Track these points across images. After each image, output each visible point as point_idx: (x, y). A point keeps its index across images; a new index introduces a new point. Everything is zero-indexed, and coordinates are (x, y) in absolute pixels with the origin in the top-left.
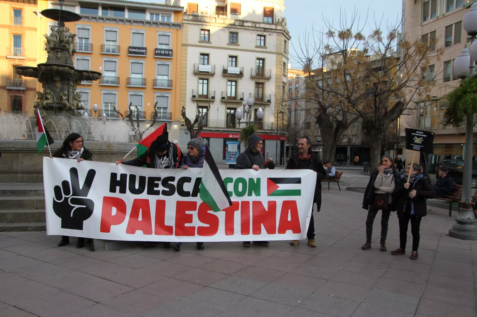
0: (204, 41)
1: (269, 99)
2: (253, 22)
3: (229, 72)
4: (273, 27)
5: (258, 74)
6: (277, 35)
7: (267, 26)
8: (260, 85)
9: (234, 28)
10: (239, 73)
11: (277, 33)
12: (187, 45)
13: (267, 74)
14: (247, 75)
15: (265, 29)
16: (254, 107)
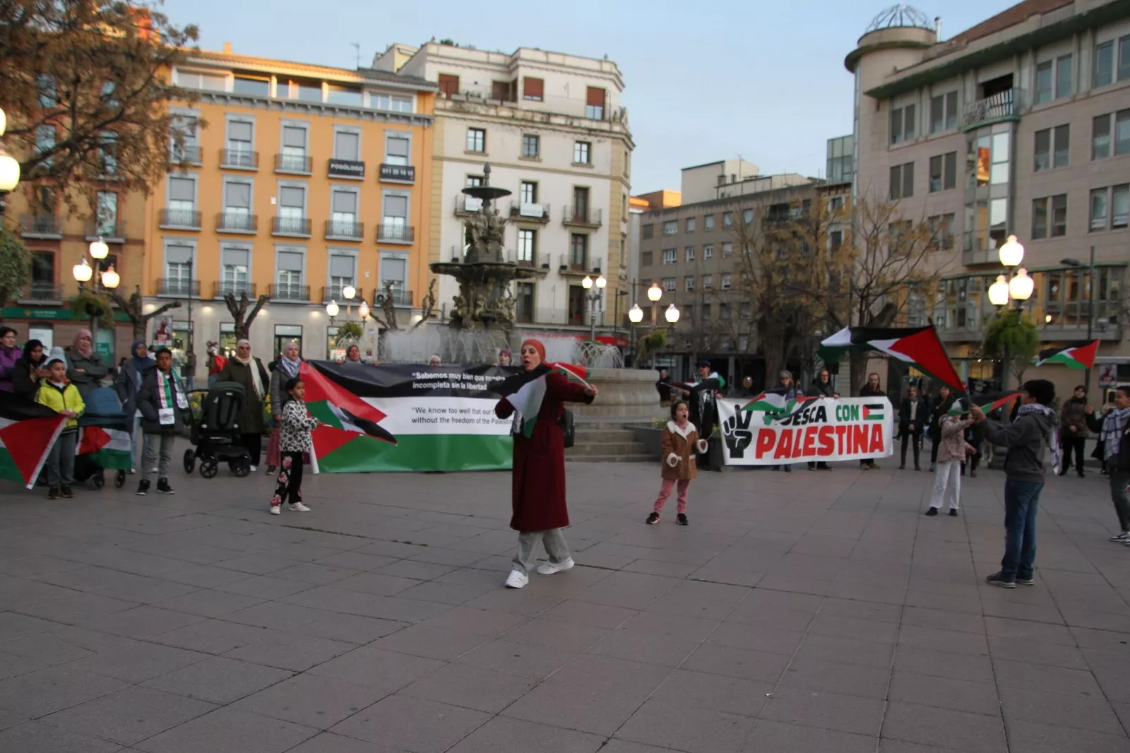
0: (474, 152)
1: (598, 265)
2: (567, 117)
3: (522, 213)
4: (606, 126)
5: (576, 217)
6: (613, 143)
7: (594, 125)
8: (581, 240)
9: (532, 127)
10: (540, 215)
11: (613, 138)
12: (442, 159)
13: (593, 219)
14: (556, 217)
15: (591, 131)
16: (568, 281)
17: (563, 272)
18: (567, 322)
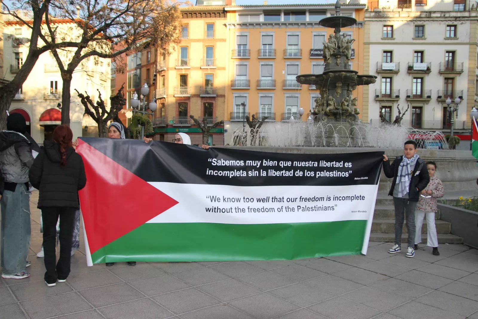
0: (387, 38)
1: (461, 96)
2: (442, 12)
3: (415, 69)
4: (466, 14)
5: (447, 68)
6: (471, 23)
7: (459, 15)
8: (449, 81)
9: (420, 21)
10: (426, 69)
11: (471, 20)
12: (369, 44)
13: (458, 68)
14: (435, 70)
15: (456, 18)
16: (442, 104)
17: (439, 100)
18: (442, 128)
